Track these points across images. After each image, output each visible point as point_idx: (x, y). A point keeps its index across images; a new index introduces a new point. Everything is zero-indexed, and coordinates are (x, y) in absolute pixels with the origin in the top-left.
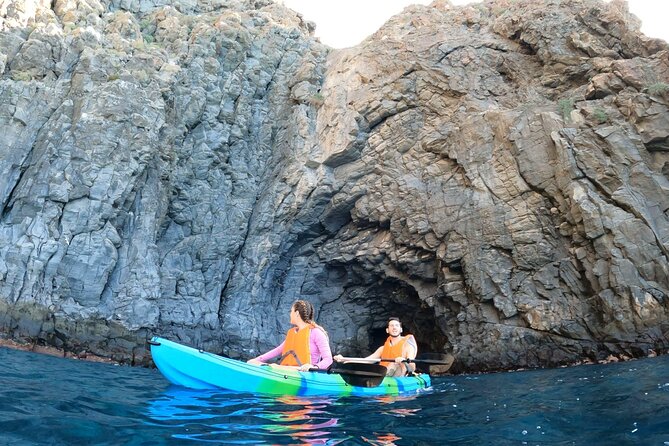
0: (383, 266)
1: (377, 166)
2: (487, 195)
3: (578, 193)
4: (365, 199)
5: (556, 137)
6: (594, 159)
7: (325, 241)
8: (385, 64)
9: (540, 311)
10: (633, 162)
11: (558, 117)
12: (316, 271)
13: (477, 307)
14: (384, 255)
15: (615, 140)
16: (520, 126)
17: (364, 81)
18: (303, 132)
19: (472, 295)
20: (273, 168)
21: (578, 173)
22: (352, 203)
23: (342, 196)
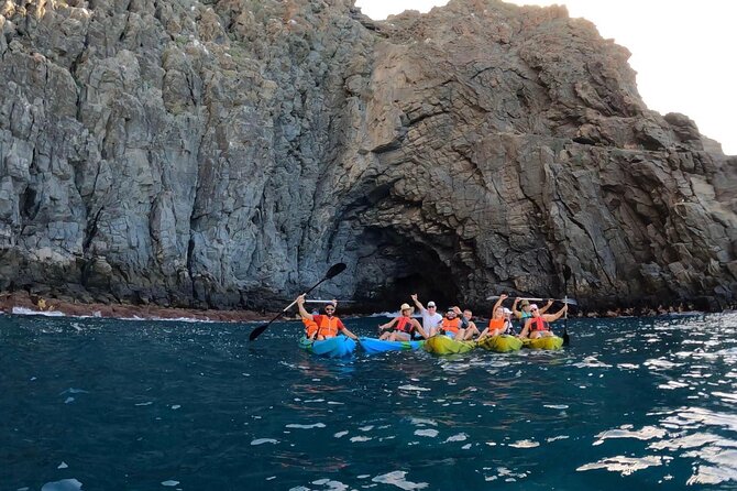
0: (413, 234)
1: (415, 157)
2: (496, 195)
3: (554, 210)
4: (402, 182)
5: (547, 169)
6: (567, 189)
7: (366, 210)
8: (427, 70)
9: (523, 279)
10: (591, 198)
11: (552, 153)
12: (357, 233)
13: (482, 271)
14: (415, 225)
15: (583, 181)
16: (525, 152)
17: (408, 81)
18: (357, 124)
19: (479, 262)
20: (330, 152)
21: (556, 197)
22: (392, 184)
23: (384, 178)
